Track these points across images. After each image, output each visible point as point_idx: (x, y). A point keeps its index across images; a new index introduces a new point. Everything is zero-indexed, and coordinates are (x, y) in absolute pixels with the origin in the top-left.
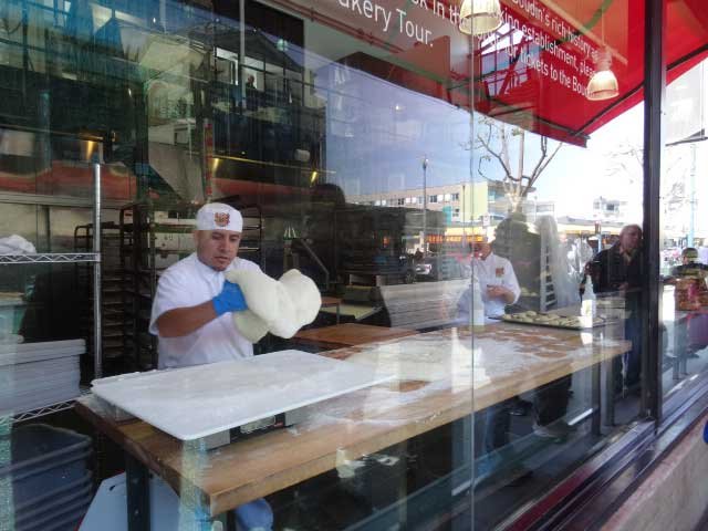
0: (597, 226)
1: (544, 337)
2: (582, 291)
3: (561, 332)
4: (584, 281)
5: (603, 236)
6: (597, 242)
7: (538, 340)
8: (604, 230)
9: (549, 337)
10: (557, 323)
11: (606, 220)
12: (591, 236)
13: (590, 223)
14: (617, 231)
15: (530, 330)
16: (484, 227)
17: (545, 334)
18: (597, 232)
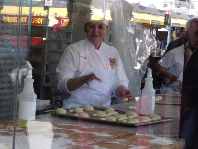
0: (167, 17)
1: (97, 134)
2: (143, 86)
3: (117, 129)
4: (145, 76)
5: (173, 28)
6: (166, 33)
7: (91, 137)
8: (173, 21)
9: (104, 135)
10: (114, 119)
11: (176, 10)
12: (160, 27)
13: (160, 12)
14: (183, 23)
15: (85, 126)
16: (46, 8)
17: (100, 131)
18: (166, 23)
